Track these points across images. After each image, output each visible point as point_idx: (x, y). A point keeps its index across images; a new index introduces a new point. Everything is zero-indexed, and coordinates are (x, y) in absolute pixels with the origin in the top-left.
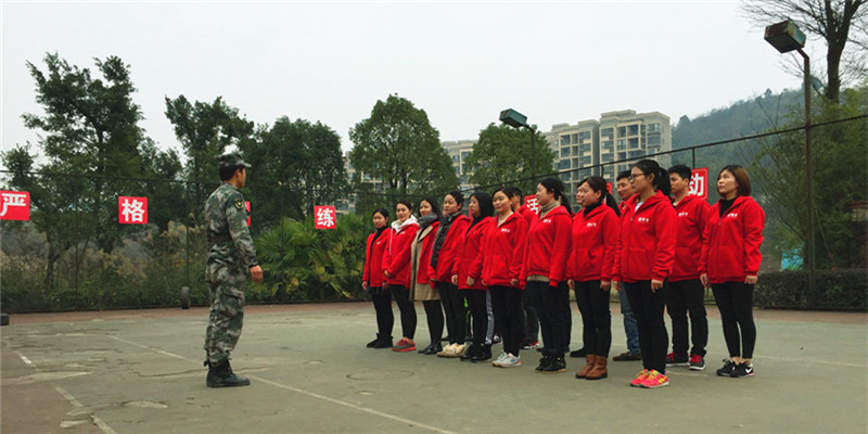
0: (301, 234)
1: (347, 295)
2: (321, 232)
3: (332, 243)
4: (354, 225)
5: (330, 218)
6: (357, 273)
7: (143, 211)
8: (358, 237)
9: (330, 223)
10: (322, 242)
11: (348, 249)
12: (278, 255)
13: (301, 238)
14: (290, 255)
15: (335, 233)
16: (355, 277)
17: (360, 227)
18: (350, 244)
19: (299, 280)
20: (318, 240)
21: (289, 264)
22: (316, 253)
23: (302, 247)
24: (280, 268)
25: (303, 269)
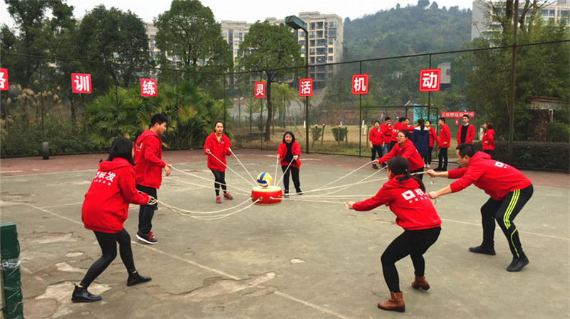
0: (131, 100)
1: (166, 146)
2: (146, 99)
3: (154, 107)
4: (169, 93)
5: (152, 89)
6: (172, 129)
7: (4, 80)
8: (173, 103)
9: (152, 92)
10: (147, 106)
11: (166, 112)
12: (111, 115)
13: (131, 104)
14: (122, 115)
15: (156, 100)
16: (171, 133)
17: (174, 95)
18: (168, 108)
19: (130, 135)
20: (144, 105)
21: (122, 123)
22: (142, 114)
23: (132, 110)
24: (115, 125)
25: (133, 127)
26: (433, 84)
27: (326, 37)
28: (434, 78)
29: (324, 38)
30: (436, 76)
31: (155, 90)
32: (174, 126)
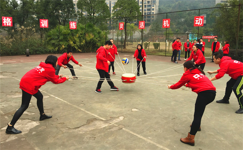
0: (65, 31)
1: (80, 51)
2: (72, 30)
3: (75, 34)
4: (82, 28)
6: (83, 44)
7: (11, 22)
8: (83, 32)
9: (75, 27)
10: (72, 33)
11: (80, 36)
12: (57, 37)
14: (61, 38)
15: (76, 31)
17: (84, 29)
18: (81, 34)
19: (65, 46)
21: (61, 41)
22: (70, 37)
23: (65, 35)
24: (58, 42)
25: (66, 42)
26: (200, 23)
27: (151, 4)
28: (201, 20)
29: (150, 4)
30: (202, 19)
31: (76, 26)
32: (84, 42)
